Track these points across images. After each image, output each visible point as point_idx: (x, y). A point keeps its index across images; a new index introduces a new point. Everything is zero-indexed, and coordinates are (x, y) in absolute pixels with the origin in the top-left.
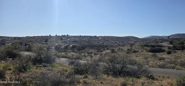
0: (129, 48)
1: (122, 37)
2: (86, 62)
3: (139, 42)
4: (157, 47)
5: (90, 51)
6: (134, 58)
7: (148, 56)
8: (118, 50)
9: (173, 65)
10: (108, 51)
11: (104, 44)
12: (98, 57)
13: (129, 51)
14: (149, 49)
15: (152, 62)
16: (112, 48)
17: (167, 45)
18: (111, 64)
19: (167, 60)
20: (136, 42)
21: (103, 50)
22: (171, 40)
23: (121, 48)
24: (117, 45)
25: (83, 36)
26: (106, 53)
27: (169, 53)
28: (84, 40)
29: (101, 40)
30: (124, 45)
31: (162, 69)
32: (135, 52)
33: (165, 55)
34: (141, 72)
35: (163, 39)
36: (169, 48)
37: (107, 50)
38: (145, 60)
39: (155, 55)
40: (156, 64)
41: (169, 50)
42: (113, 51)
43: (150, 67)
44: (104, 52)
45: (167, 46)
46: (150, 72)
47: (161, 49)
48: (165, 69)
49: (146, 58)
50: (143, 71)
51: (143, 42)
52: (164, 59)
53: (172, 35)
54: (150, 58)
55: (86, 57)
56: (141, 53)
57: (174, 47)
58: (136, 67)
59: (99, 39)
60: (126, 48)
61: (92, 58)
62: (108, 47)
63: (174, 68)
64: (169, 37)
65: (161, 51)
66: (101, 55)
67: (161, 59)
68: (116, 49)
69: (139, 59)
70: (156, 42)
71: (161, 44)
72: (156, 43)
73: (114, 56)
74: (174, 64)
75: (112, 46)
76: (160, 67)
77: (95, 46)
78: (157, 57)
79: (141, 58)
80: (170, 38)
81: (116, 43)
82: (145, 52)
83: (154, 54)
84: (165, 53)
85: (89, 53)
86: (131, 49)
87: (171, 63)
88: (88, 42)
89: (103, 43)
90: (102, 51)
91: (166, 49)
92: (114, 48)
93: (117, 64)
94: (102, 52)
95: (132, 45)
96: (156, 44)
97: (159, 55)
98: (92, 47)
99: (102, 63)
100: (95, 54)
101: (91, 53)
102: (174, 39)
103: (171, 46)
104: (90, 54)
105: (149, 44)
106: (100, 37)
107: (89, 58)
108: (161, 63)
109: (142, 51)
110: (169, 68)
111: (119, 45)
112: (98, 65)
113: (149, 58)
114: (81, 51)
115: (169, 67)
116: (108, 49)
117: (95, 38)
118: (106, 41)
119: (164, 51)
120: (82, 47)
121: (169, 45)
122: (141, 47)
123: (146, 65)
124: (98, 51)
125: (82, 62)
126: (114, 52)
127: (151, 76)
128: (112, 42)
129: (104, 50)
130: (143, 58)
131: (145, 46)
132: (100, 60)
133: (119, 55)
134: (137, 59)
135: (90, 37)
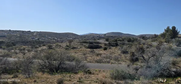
0: (68, 44)
1: (61, 33)
2: (16, 59)
3: (78, 39)
4: (95, 43)
5: (22, 48)
6: (73, 54)
7: (86, 53)
8: (56, 47)
9: (108, 60)
10: (45, 47)
11: (40, 40)
12: (32, 53)
13: (67, 47)
14: (87, 45)
15: (90, 57)
16: (49, 44)
17: (103, 42)
18: (46, 61)
19: (103, 55)
20: (75, 38)
21: (38, 47)
22: (107, 37)
23: (59, 44)
24: (54, 41)
25: (13, 31)
26: (42, 50)
27: (105, 49)
28: (15, 35)
29: (36, 36)
30: (62, 41)
31: (99, 64)
32: (74, 48)
33: (101, 51)
34: (79, 67)
35: (100, 37)
36: (105, 45)
37: (43, 47)
38: (84, 56)
39: (93, 51)
40: (94, 60)
41: (105, 46)
42: (50, 47)
43: (88, 62)
44: (40, 49)
45: (104, 43)
46: (88, 67)
47: (98, 45)
48: (102, 64)
49: (84, 54)
50: (81, 67)
51: (82, 39)
52: (100, 54)
53: (108, 33)
54: (88, 53)
55: (17, 54)
56: (80, 49)
57: (109, 44)
58: (74, 63)
59: (34, 34)
60: (64, 45)
61: (24, 54)
62: (44, 43)
63: (109, 62)
64: (105, 35)
65: (98, 47)
66: (36, 51)
67: (98, 55)
68: (54, 46)
69: (78, 55)
70: (94, 39)
71: (98, 41)
72: (94, 40)
73: (51, 53)
74: (109, 58)
75: (49, 42)
76: (97, 62)
77: (29, 41)
78: (95, 53)
79: (80, 54)
80: (106, 35)
81: (54, 39)
82: (83, 48)
83: (92, 50)
84: (102, 49)
85: (20, 50)
86: (70, 45)
87: (107, 58)
88: (20, 37)
89: (38, 39)
90: (36, 48)
91: (103, 46)
92: (51, 45)
93: (54, 60)
94: (38, 48)
95: (70, 42)
96: (94, 41)
97: (97, 51)
98: (25, 43)
99: (37, 60)
100: (29, 51)
101: (24, 49)
102: (110, 37)
103: (107, 43)
104: (23, 51)
105: (88, 41)
106: (35, 32)
107: (21, 55)
108: (98, 58)
109: (81, 48)
110: (105, 62)
111: (58, 42)
112: (31, 63)
113: (87, 54)
114: (10, 48)
115: (105, 61)
116: (44, 45)
117: (29, 34)
118: (42, 36)
119: (101, 47)
120: (13, 43)
121: (105, 42)
122: (79, 43)
123: (85, 60)
124: (32, 48)
125: (11, 59)
126: (52, 48)
127: (88, 70)
128: (49, 38)
129: (40, 46)
130: (81, 54)
131: (83, 43)
132: (34, 57)
133: (56, 51)
134: (76, 55)
135: (23, 32)
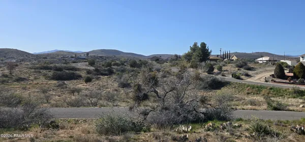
0: (7, 72)
3: (30, 61)
4: (69, 69)
6: (18, 92)
7: (49, 88)
9: (94, 100)
13: (5, 79)
14: (51, 73)
15: (57, 97)
17: (84, 67)
19: (84, 92)
20: (23, 60)
22: (91, 59)
27: (88, 80)
31: (76, 108)
32: (20, 80)
33: (81, 85)
34: (33, 118)
35: (77, 57)
36: (89, 72)
38: (42, 95)
39: (62, 85)
40: (65, 101)
41: (89, 75)
43: (52, 106)
45: (85, 69)
46: (52, 116)
47: (74, 73)
48: (81, 108)
49: (44, 92)
50: (36, 115)
51: (39, 62)
52: (79, 91)
53: (93, 52)
54: (53, 89)
56: (35, 82)
57: (97, 70)
58: (20, 110)
63: (95, 105)
64: (88, 54)
65: (74, 77)
67: (73, 92)
69: (30, 93)
70: (64, 61)
71: (74, 65)
72: (64, 63)
74: (96, 97)
76: (72, 104)
78: (66, 87)
79: (34, 92)
80: (90, 55)
82: (42, 80)
83: (61, 82)
84: (81, 81)
86: (11, 74)
87: (92, 97)
91: (83, 74)
95: (12, 67)
96: (65, 65)
97: (71, 84)
102: (97, 58)
103: (92, 68)
105: (52, 65)
108: (73, 98)
109: (36, 78)
110: (88, 105)
113: (50, 91)
115: (88, 103)
119: (79, 77)
121: (88, 68)
122: (33, 70)
123: (45, 103)
127: (52, 122)
130: (38, 92)
131: (41, 69)
134: (25, 94)
